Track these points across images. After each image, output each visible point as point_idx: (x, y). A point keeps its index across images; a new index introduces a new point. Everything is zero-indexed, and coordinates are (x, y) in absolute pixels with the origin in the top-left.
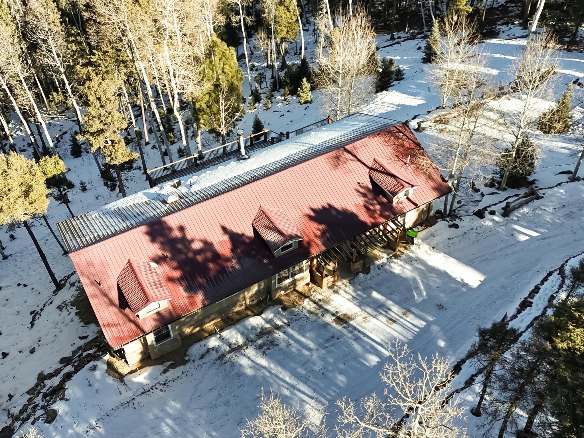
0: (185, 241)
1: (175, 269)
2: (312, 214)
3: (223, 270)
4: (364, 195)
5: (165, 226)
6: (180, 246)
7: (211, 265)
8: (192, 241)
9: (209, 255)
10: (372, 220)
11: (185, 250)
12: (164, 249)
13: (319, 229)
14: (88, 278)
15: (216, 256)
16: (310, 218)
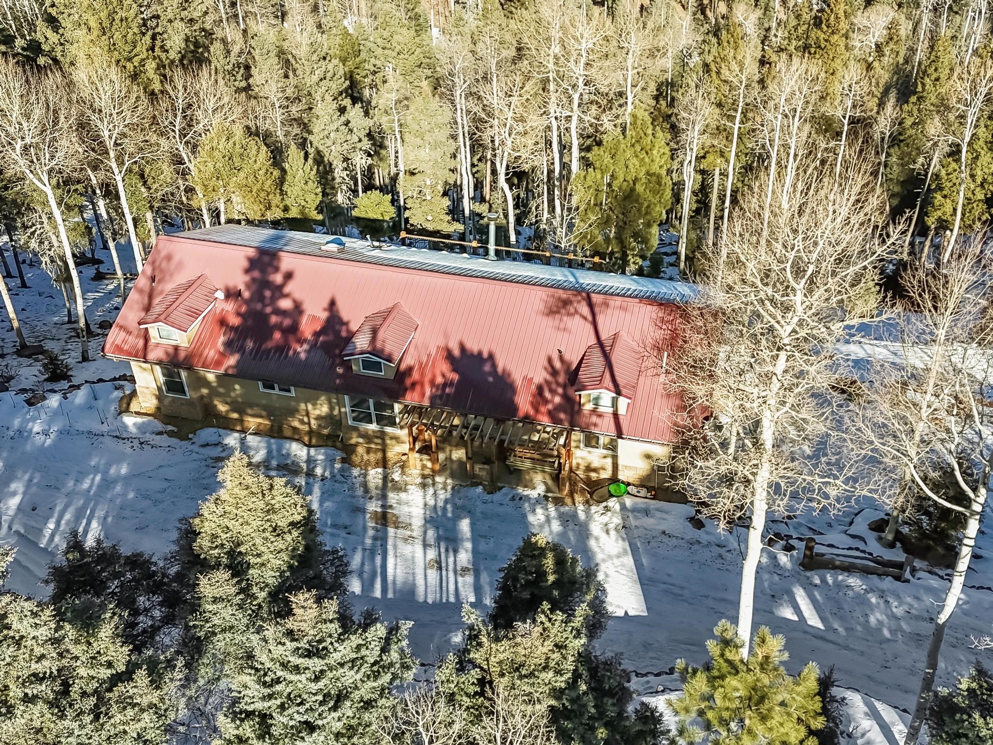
0: (279, 291)
1: (238, 314)
2: (456, 352)
3: (282, 349)
4: (554, 373)
5: (275, 263)
6: (268, 293)
7: (277, 335)
8: (287, 296)
9: (287, 322)
10: (532, 412)
11: (267, 301)
12: (248, 286)
13: (443, 376)
14: (154, 270)
15: (293, 330)
16: (449, 356)
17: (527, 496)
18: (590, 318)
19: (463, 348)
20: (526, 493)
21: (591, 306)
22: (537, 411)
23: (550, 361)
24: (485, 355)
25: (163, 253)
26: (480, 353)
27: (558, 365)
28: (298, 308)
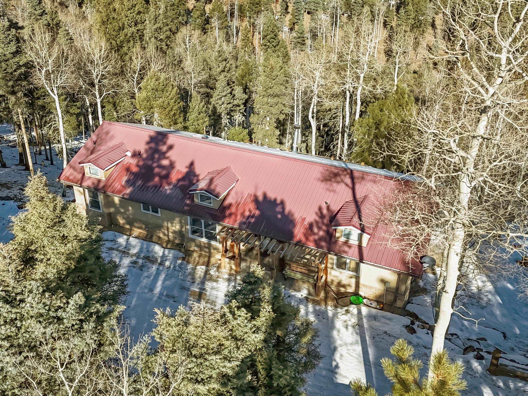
0: (163, 155)
1: (138, 166)
2: (261, 198)
4: (322, 216)
6: (156, 156)
8: (167, 158)
10: (303, 239)
11: (155, 160)
12: (146, 151)
13: (250, 211)
17: (293, 296)
18: (350, 185)
19: (265, 196)
20: (293, 294)
21: (352, 178)
22: (307, 239)
23: (320, 209)
24: (278, 201)
25: (105, 131)
26: (275, 200)
27: (325, 211)
28: (172, 165)
